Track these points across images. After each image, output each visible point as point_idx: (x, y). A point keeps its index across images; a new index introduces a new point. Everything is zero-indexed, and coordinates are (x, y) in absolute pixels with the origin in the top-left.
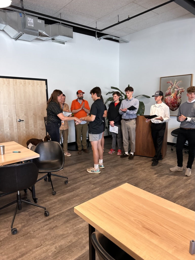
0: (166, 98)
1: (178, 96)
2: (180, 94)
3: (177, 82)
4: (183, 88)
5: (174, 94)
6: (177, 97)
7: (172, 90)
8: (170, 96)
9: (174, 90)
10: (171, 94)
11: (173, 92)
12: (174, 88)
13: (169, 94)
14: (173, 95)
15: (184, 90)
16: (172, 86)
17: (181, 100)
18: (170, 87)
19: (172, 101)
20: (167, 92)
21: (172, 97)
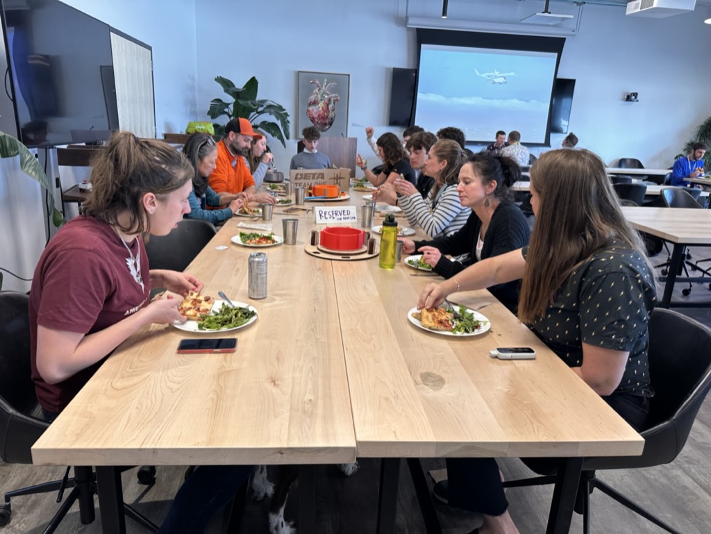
0: (311, 108)
1: (330, 106)
2: (332, 104)
3: (327, 84)
4: (337, 95)
5: (324, 103)
6: (328, 109)
7: (319, 96)
8: (317, 106)
9: (322, 96)
10: (318, 103)
11: (321, 100)
12: (324, 93)
13: (315, 103)
14: (321, 105)
15: (339, 98)
16: (320, 89)
17: (335, 114)
18: (316, 90)
19: (319, 115)
20: (312, 98)
21: (321, 109)
